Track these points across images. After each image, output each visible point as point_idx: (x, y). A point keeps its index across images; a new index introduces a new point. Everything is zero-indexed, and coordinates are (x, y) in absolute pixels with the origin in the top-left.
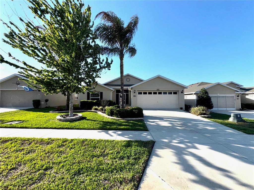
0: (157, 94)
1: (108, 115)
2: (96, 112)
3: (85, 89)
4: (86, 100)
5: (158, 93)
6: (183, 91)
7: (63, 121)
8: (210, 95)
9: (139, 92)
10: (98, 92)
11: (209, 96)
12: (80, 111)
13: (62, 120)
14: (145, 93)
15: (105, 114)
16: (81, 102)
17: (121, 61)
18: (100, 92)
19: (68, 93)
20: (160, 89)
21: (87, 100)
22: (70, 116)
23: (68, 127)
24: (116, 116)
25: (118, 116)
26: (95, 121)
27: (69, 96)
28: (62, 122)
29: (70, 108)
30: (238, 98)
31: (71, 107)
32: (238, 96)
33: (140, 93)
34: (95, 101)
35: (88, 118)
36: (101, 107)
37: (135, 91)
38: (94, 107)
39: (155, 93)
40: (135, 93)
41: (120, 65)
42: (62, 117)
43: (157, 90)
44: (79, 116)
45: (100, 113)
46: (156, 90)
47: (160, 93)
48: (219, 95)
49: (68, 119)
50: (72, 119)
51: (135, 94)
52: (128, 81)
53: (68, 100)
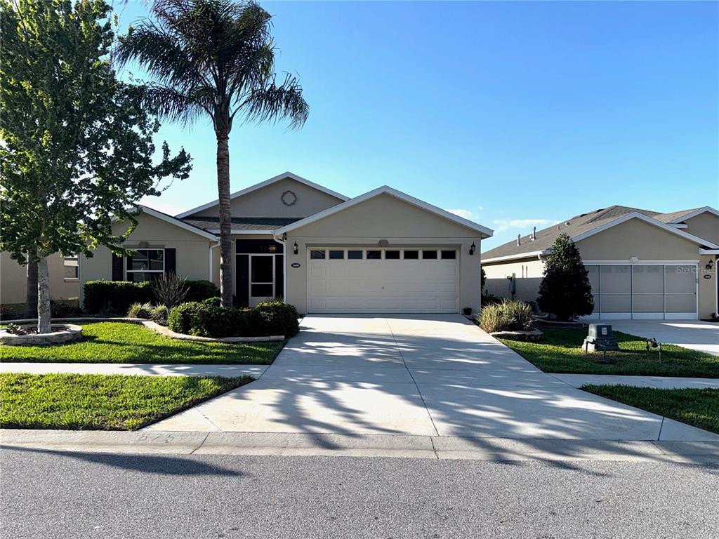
0: (380, 258)
1: (176, 330)
2: (139, 323)
3: (96, 241)
4: (108, 281)
5: (383, 255)
6: (473, 246)
7: (16, 343)
8: (585, 262)
9: (312, 252)
10: (157, 246)
11: (584, 266)
12: (80, 318)
13: (13, 343)
14: (337, 255)
15: (166, 328)
16: (88, 288)
17: (218, 143)
18: (166, 249)
19: (33, 253)
20: (391, 241)
21: (113, 280)
22: (39, 331)
23: (33, 356)
24: (196, 330)
25: (203, 332)
26: (122, 345)
27: (36, 263)
28: (14, 347)
29: (39, 304)
30: (709, 272)
31: (42, 302)
32: (708, 267)
33: (317, 255)
34: (141, 285)
35: (101, 338)
36: (161, 307)
37: (296, 245)
38: (137, 307)
39: (374, 255)
40: (296, 252)
41: (218, 158)
42: (15, 332)
43: (380, 242)
44: (72, 331)
45: (151, 325)
46: (376, 241)
47: (393, 255)
48: (636, 261)
49: (34, 337)
50: (46, 338)
51: (296, 259)
52: (288, 205)
53: (33, 278)
